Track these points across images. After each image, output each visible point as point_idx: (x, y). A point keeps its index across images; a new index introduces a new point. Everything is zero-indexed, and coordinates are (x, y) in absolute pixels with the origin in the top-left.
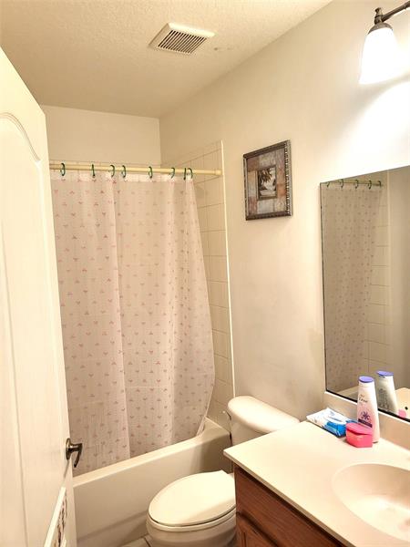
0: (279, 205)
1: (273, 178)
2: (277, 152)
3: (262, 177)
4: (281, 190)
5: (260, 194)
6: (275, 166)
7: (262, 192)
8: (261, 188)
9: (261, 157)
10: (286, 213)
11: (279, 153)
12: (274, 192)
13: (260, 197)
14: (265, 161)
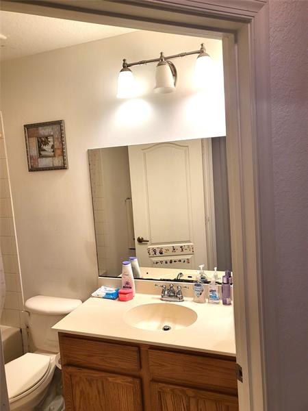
0: (57, 162)
1: (51, 143)
2: (54, 127)
3: (42, 142)
4: (58, 152)
5: (40, 154)
6: (52, 136)
7: (42, 152)
8: (40, 149)
9: (40, 128)
10: (63, 167)
11: (56, 128)
12: (52, 154)
13: (41, 156)
14: (43, 132)
